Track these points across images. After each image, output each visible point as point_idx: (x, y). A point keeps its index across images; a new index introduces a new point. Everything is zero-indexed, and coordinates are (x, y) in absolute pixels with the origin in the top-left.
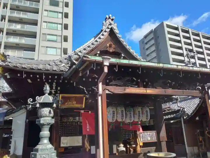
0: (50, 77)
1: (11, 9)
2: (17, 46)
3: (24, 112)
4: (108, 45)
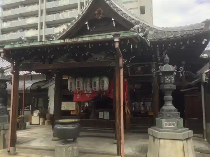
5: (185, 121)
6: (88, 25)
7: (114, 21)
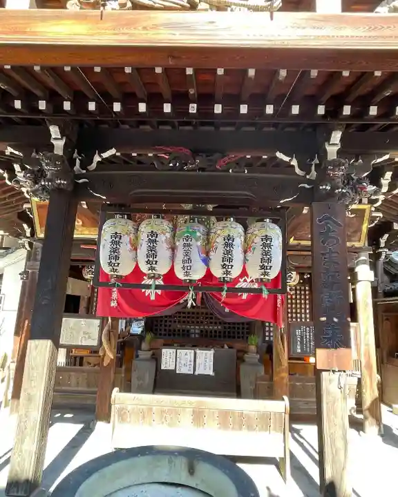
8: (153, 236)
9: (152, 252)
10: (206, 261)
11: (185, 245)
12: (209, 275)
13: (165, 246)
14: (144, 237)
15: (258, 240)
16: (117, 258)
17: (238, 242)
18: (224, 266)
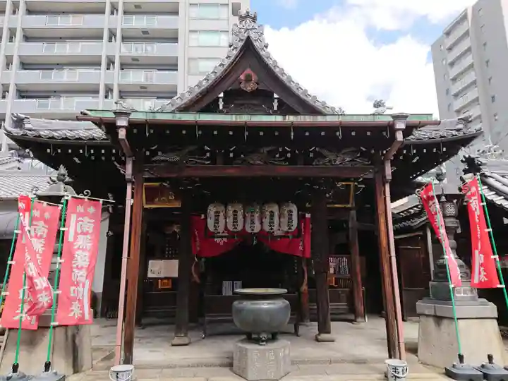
0: (103, 151)
1: (125, 13)
2: (143, 90)
3: (106, 219)
4: (242, 77)
5: (403, 292)
6: (221, 100)
7: (277, 98)
8: (235, 212)
9: (235, 220)
10: (262, 223)
11: (251, 216)
12: (262, 230)
13: (241, 217)
14: (231, 213)
15: (286, 212)
16: (218, 223)
17: (276, 214)
18: (270, 226)
